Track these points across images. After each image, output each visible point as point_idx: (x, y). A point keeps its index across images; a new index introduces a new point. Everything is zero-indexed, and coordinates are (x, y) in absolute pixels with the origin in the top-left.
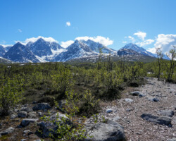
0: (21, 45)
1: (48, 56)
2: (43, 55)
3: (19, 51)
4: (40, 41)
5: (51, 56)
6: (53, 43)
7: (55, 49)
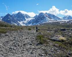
0: (10, 15)
1: (24, 22)
2: (21, 21)
3: (9, 18)
4: (19, 13)
5: (25, 21)
6: (26, 14)
7: (27, 18)
